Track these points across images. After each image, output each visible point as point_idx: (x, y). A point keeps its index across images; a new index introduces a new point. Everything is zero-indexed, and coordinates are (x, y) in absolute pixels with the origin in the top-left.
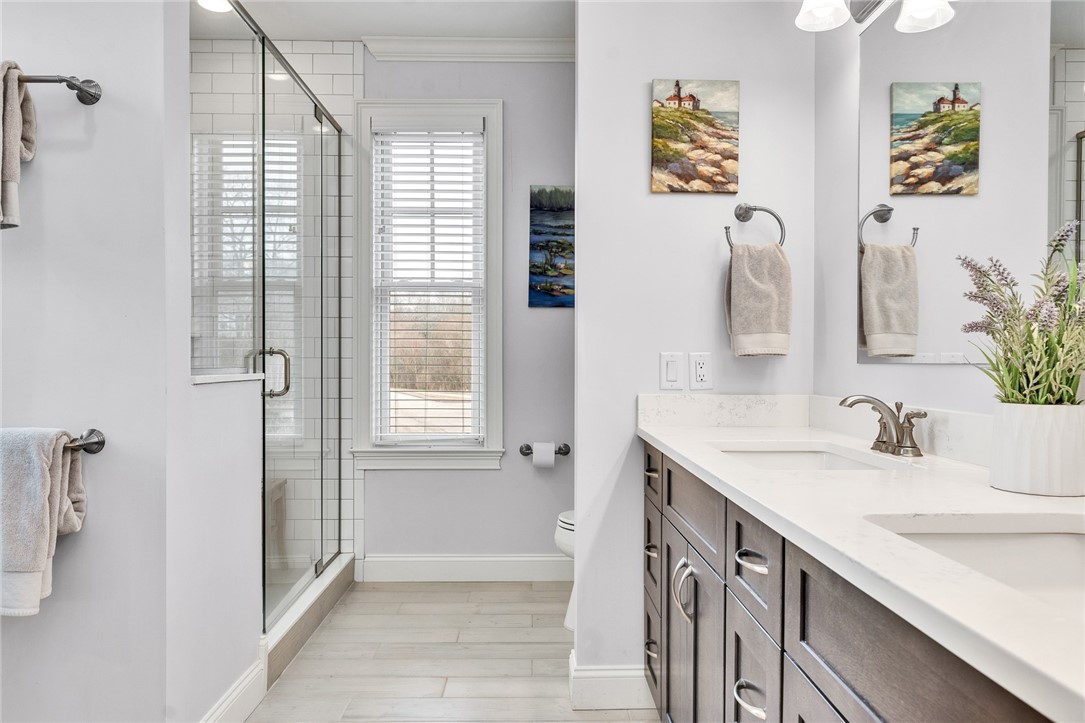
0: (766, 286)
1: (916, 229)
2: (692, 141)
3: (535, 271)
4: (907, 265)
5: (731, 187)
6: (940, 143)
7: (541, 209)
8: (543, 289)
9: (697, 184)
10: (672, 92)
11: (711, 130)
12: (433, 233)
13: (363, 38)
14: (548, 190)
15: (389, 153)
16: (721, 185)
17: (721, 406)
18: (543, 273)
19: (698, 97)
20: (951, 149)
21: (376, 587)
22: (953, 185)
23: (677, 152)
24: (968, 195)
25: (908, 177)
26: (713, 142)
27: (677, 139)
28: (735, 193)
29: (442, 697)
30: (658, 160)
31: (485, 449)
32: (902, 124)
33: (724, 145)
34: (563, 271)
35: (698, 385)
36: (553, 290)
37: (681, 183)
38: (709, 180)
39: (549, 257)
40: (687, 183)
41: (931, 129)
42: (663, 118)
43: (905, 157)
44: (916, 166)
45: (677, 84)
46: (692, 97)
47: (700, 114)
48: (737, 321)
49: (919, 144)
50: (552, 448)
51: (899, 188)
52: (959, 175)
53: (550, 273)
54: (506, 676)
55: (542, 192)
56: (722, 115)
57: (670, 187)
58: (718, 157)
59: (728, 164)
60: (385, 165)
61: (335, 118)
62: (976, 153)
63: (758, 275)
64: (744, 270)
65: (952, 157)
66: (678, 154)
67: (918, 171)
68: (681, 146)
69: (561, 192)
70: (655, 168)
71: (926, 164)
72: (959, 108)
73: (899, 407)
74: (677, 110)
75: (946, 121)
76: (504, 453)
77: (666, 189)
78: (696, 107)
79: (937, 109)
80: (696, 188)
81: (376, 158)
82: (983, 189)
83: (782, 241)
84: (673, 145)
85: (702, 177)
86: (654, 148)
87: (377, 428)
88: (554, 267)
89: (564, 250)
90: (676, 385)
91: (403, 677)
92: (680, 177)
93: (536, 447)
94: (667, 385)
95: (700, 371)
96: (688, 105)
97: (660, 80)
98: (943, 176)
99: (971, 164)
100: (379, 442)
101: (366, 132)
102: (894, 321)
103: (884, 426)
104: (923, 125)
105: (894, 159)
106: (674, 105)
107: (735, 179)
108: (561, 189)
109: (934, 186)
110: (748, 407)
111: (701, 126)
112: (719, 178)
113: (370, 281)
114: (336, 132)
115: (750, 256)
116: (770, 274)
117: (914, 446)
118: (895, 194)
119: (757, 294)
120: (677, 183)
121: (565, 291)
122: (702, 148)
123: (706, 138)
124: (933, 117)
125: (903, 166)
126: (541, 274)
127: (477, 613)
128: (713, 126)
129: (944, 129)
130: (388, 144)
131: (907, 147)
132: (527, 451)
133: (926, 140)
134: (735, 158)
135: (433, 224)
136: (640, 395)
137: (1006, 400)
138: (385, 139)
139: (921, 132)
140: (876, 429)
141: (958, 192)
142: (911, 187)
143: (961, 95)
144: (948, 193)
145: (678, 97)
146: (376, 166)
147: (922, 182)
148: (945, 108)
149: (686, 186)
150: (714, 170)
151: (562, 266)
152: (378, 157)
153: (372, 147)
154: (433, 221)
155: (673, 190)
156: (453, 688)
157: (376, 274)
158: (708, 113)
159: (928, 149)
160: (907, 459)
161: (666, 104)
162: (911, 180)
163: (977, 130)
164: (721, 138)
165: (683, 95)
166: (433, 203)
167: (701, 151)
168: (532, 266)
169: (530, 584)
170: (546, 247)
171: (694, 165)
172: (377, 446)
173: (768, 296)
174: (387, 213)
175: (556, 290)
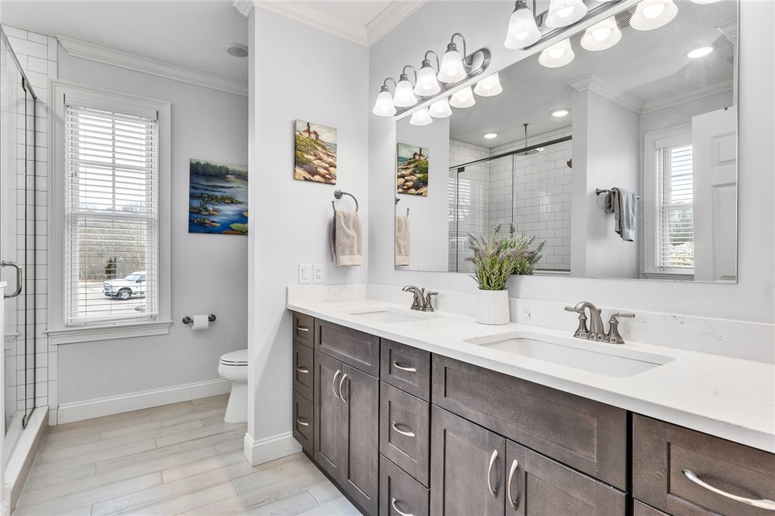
0: (351, 232)
1: (408, 209)
2: (315, 155)
3: (193, 212)
4: (406, 225)
5: (333, 181)
6: (415, 172)
7: (197, 174)
8: (198, 222)
9: (317, 178)
10: (306, 128)
11: (324, 151)
12: (114, 181)
13: (57, 36)
14: (202, 163)
15: (77, 121)
16: (328, 180)
17: (329, 291)
18: (199, 213)
19: (318, 133)
20: (419, 175)
21: (69, 427)
22: (419, 191)
23: (308, 159)
24: (424, 196)
25: (404, 185)
26: (325, 157)
27: (308, 153)
28: (335, 184)
29: (163, 484)
30: (298, 162)
31: (157, 322)
32: (402, 161)
33: (330, 160)
34: (212, 212)
35: (316, 281)
36: (205, 223)
37: (310, 176)
38: (323, 176)
39: (202, 203)
40: (313, 176)
41: (412, 165)
42: (301, 141)
43: (403, 176)
44: (407, 181)
45: (308, 124)
46: (315, 133)
47: (319, 142)
48: (339, 249)
49: (408, 172)
50: (206, 318)
51: (401, 190)
52: (422, 187)
53: (203, 213)
54: (202, 459)
55: (198, 164)
56: (330, 144)
57: (304, 177)
58: (327, 165)
59: (332, 169)
60: (74, 129)
61: (33, 88)
62: (427, 178)
63: (348, 227)
64: (341, 223)
65: (419, 179)
66: (309, 161)
67: (408, 183)
68: (310, 157)
69: (211, 166)
70: (297, 167)
71: (411, 180)
72: (422, 158)
73: (423, 290)
74: (308, 138)
75: (417, 163)
76: (172, 323)
77: (303, 179)
78: (317, 138)
79: (414, 158)
80: (317, 180)
81: (68, 123)
82: (429, 194)
83: (357, 210)
84: (306, 156)
85: (320, 174)
86: (296, 156)
87: (68, 314)
88: (206, 209)
89: (212, 199)
90: (306, 281)
91: (127, 479)
92: (309, 173)
93: (196, 318)
94: (302, 281)
95: (319, 274)
96: (313, 136)
97: (300, 121)
98: (417, 188)
99: (425, 182)
100: (69, 324)
101: (60, 104)
102: (403, 250)
103: (416, 299)
104: (409, 164)
105: (399, 177)
106: (306, 135)
107: (335, 178)
108: (211, 164)
109: (413, 191)
110: (341, 291)
111: (319, 148)
112: (328, 176)
113: (63, 209)
114: (33, 100)
115: (344, 217)
116: (353, 226)
117: (431, 307)
118: (399, 193)
119: (348, 236)
120: (308, 176)
121: (213, 224)
122: (320, 159)
123: (322, 155)
124: (413, 160)
125: (402, 180)
126: (197, 213)
127: (162, 427)
128: (325, 149)
129: (416, 166)
130: (76, 115)
131: (404, 172)
132: (187, 321)
133: (411, 170)
134: (335, 167)
135: (114, 175)
136: (289, 287)
137: (482, 288)
138: (74, 111)
139: (409, 166)
140: (412, 300)
141: (421, 194)
142: (406, 191)
143: (422, 153)
144: (418, 194)
145: (308, 131)
146: (68, 129)
147: (409, 188)
148: (417, 157)
149: (312, 178)
150: (325, 171)
151: (211, 209)
152: (69, 122)
153: (65, 115)
154: (114, 172)
155: (306, 179)
156: (168, 476)
157: (68, 205)
158: (323, 142)
159: (411, 174)
160: (428, 313)
161: (303, 134)
162: (405, 187)
163: (427, 168)
164: (329, 156)
165: (311, 131)
166: (114, 161)
167: (319, 161)
168: (191, 208)
169: (190, 402)
170: (201, 197)
171: (316, 168)
172: (67, 326)
173: (353, 237)
174: (76, 162)
175: (207, 223)
